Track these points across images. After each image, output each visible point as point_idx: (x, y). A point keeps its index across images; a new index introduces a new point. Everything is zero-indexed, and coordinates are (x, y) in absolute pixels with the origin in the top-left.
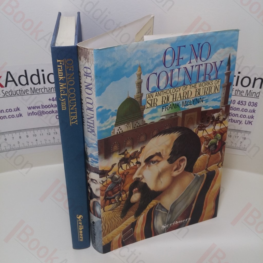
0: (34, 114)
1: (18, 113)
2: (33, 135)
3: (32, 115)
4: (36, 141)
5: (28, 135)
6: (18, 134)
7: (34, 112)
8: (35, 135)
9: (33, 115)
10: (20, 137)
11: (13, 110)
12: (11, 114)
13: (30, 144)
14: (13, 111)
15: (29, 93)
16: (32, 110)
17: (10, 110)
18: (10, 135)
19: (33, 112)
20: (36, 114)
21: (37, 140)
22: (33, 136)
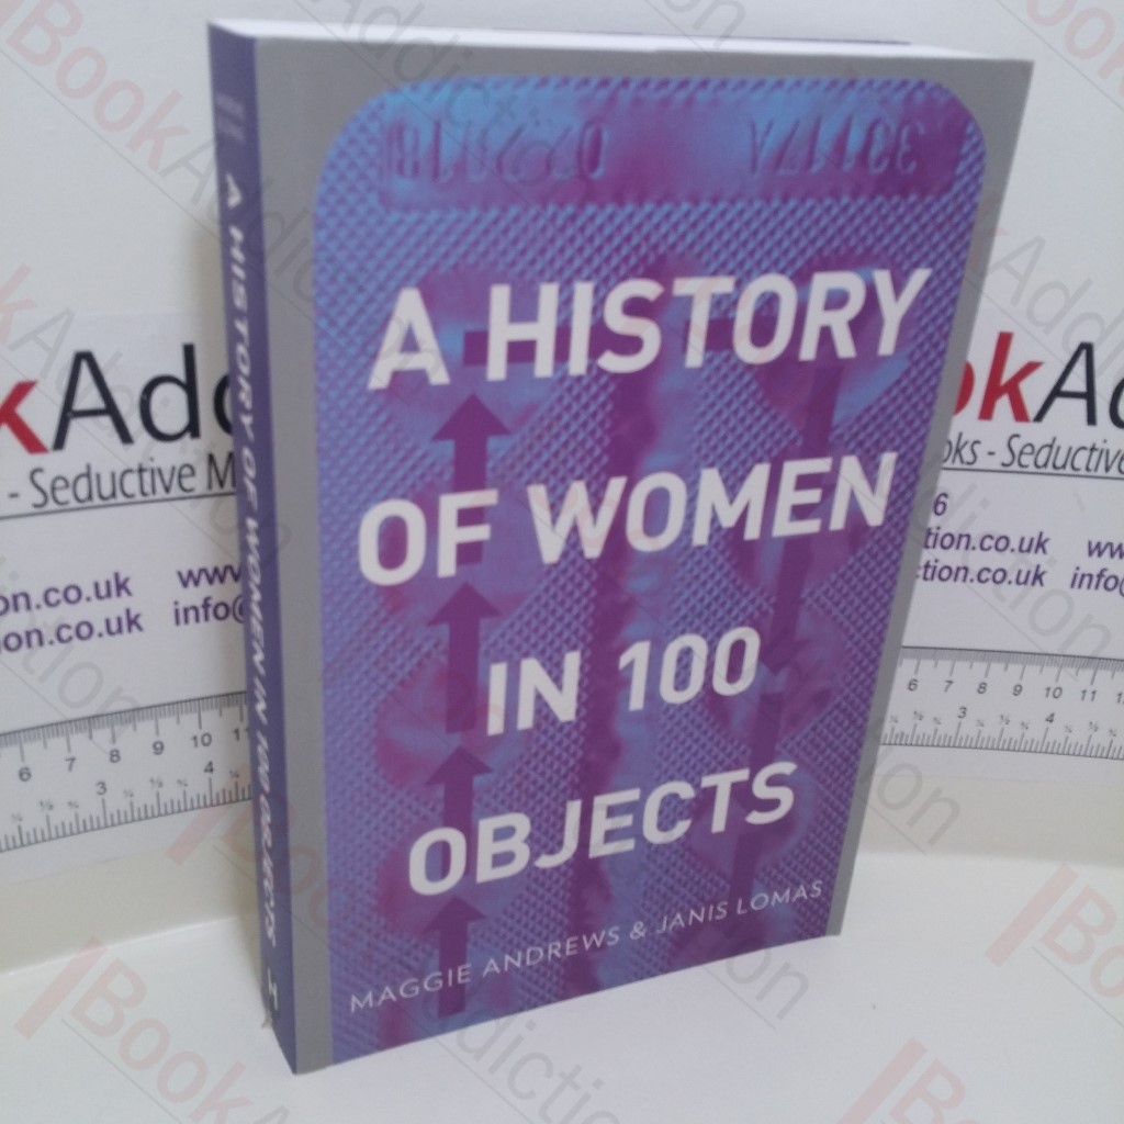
0: (211, 610)
1: (115, 607)
2: (195, 738)
3: (197, 620)
4: (208, 774)
5: (161, 738)
6: (102, 735)
7: (213, 602)
8: (206, 739)
9: (207, 618)
10: (115, 756)
11: (88, 591)
12: (71, 614)
13: (171, 793)
14: (88, 599)
15: (198, 483)
16: (205, 589)
17: (71, 595)
18: (57, 743)
19: (207, 600)
20: (221, 611)
21: (210, 769)
22: (193, 742)
